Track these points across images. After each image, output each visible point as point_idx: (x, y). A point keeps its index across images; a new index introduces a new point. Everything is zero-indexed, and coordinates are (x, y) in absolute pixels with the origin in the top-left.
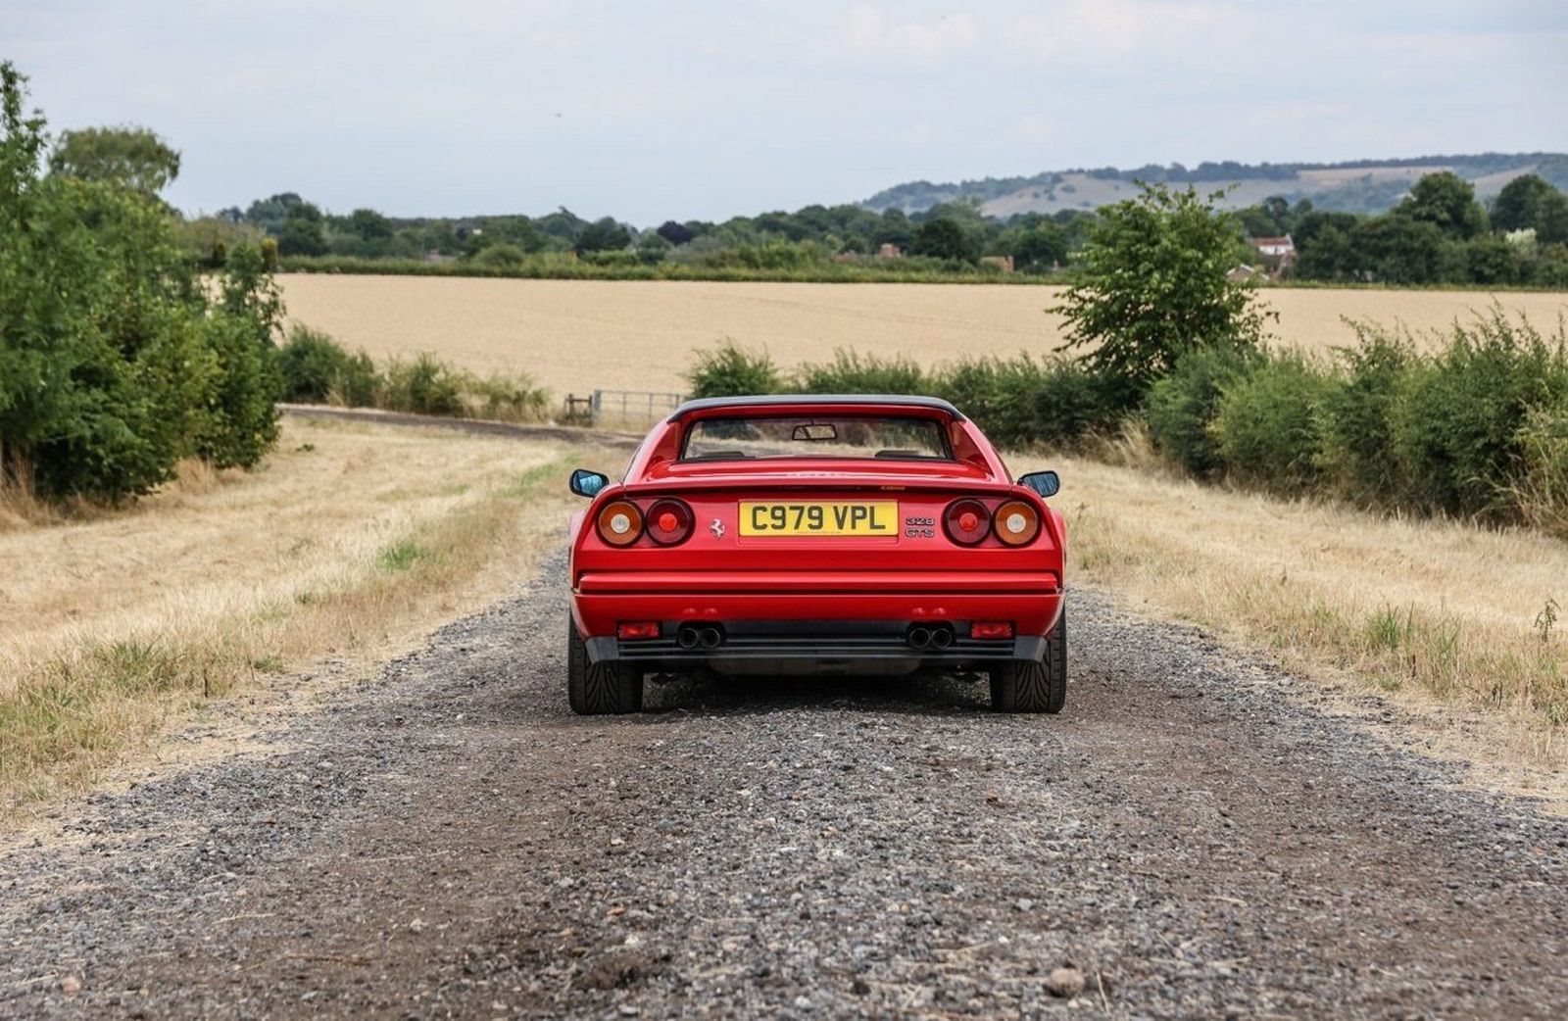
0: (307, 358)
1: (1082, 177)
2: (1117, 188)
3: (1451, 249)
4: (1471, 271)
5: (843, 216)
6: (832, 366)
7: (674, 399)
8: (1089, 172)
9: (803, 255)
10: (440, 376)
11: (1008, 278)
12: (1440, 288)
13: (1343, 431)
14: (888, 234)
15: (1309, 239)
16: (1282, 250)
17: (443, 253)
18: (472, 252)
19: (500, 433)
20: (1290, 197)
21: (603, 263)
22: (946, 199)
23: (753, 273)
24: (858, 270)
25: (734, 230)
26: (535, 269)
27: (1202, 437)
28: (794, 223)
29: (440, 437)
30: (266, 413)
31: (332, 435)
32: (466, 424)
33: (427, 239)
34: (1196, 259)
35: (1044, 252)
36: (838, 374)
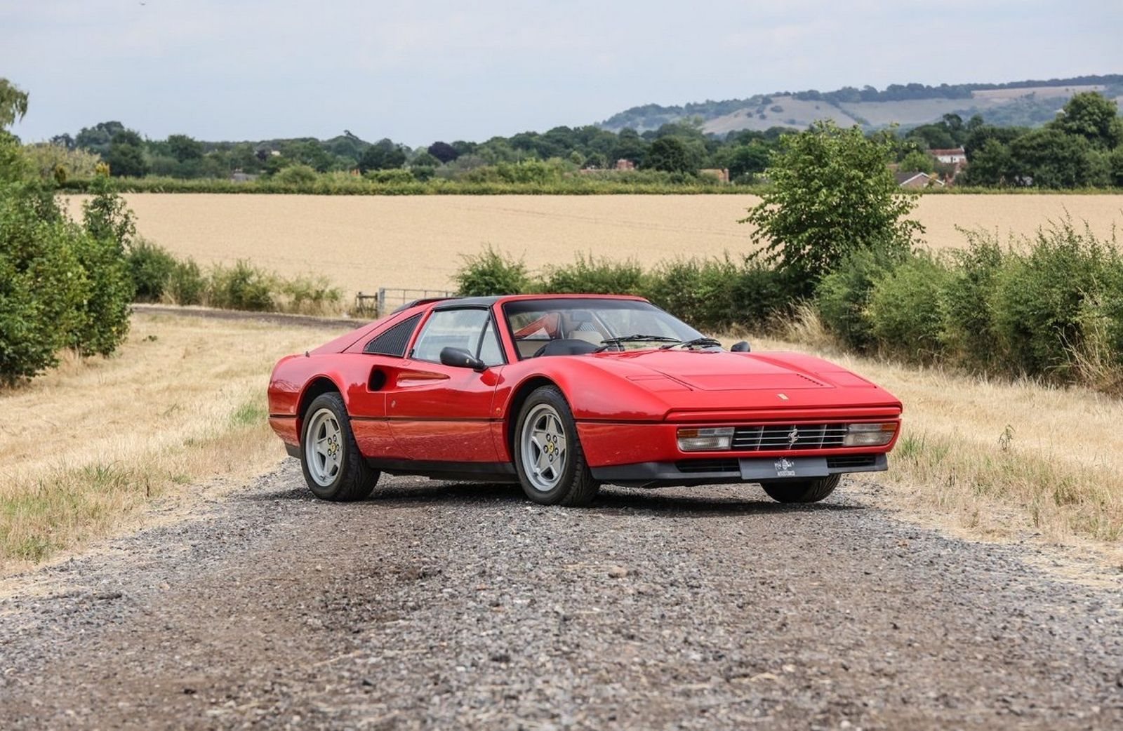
0: (144, 266)
1: (788, 99)
2: (817, 108)
3: (1096, 157)
4: (1113, 176)
5: (585, 136)
6: (571, 267)
8: (794, 94)
9: (551, 171)
10: (254, 279)
11: (723, 189)
13: (957, 314)
14: (622, 151)
15: (976, 151)
16: (957, 159)
17: (247, 172)
18: (272, 172)
19: (305, 325)
20: (966, 113)
21: (382, 180)
22: (674, 119)
23: (508, 187)
24: (597, 183)
25: (494, 148)
26: (326, 186)
27: (858, 320)
28: (544, 143)
29: (258, 329)
30: (121, 312)
31: (170, 328)
32: (277, 317)
33: (232, 160)
34: (859, 178)
35: (756, 164)
36: (577, 273)
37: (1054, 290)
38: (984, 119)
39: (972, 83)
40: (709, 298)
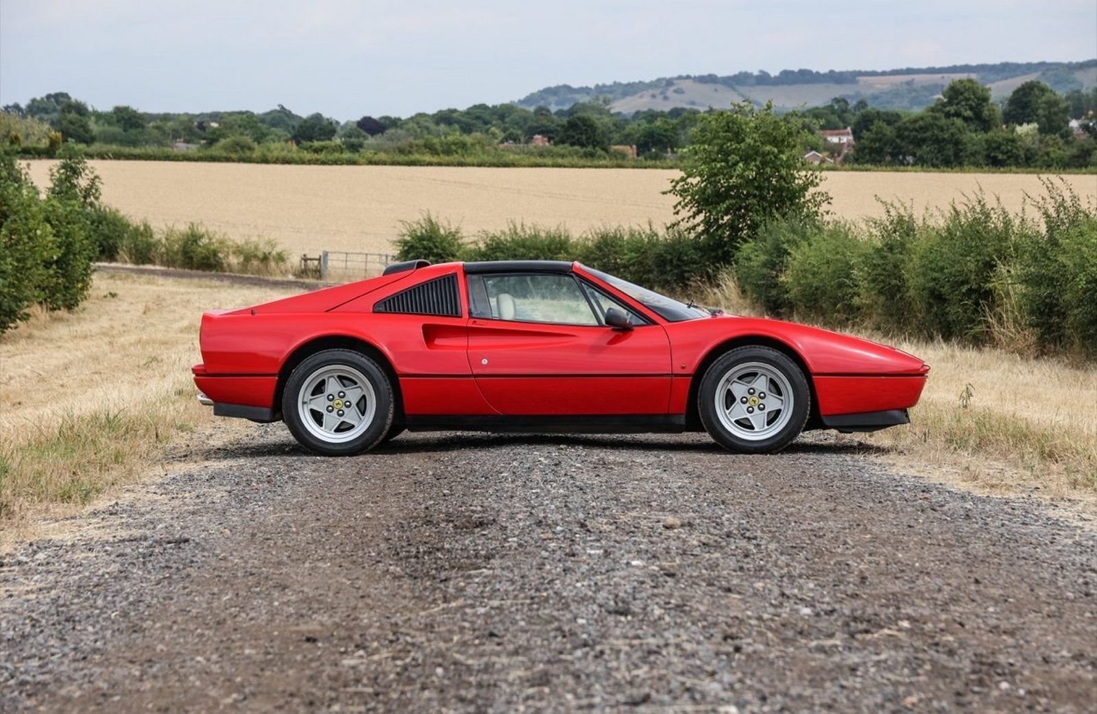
0: (102, 226)
1: (689, 82)
2: (716, 90)
3: (972, 139)
4: (988, 156)
5: (502, 113)
6: (503, 233)
7: (384, 258)
8: (695, 77)
9: (473, 145)
10: (205, 241)
11: (633, 163)
12: (962, 171)
13: (874, 281)
14: (537, 128)
15: (864, 131)
16: (845, 140)
17: (187, 142)
18: (212, 142)
19: (255, 284)
20: (852, 98)
21: (317, 151)
22: (584, 99)
23: (435, 159)
24: (517, 157)
25: (418, 123)
26: (265, 156)
27: (776, 285)
28: (465, 119)
29: (211, 287)
30: (85, 270)
31: (128, 285)
32: (229, 277)
33: (174, 130)
34: (773, 153)
35: (660, 141)
36: (509, 239)
37: (968, 258)
38: (869, 102)
39: (857, 69)
40: (633, 265)
